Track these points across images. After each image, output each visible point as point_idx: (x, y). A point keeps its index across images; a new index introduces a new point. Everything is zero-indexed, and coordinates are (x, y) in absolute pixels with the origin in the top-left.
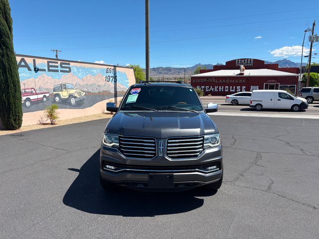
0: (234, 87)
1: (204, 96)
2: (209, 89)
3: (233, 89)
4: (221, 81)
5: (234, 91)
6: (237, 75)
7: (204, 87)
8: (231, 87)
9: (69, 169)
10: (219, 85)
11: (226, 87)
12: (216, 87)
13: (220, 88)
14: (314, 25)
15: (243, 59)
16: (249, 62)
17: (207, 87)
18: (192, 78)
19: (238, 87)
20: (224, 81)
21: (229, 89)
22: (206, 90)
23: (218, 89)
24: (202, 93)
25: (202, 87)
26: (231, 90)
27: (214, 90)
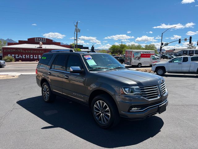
0: (37, 56)
1: (15, 61)
2: (18, 56)
3: (36, 57)
4: (27, 51)
5: (37, 58)
6: (38, 48)
7: (14, 55)
8: (35, 55)
9: (42, 128)
10: (26, 54)
11: (31, 55)
12: (24, 56)
13: (27, 56)
14: (77, 23)
15: (39, 38)
16: (43, 40)
17: (16, 55)
18: (4, 48)
19: (39, 56)
20: (29, 51)
21: (33, 57)
22: (16, 58)
23: (25, 56)
24: (14, 60)
25: (12, 55)
26: (35, 58)
27: (22, 57)
